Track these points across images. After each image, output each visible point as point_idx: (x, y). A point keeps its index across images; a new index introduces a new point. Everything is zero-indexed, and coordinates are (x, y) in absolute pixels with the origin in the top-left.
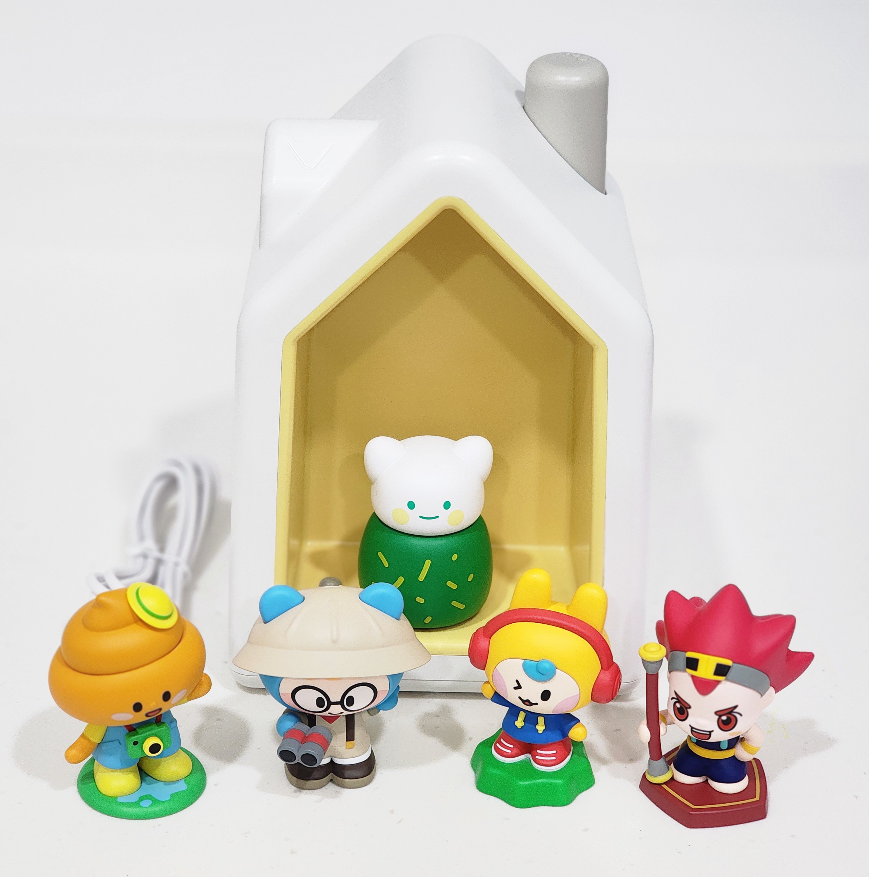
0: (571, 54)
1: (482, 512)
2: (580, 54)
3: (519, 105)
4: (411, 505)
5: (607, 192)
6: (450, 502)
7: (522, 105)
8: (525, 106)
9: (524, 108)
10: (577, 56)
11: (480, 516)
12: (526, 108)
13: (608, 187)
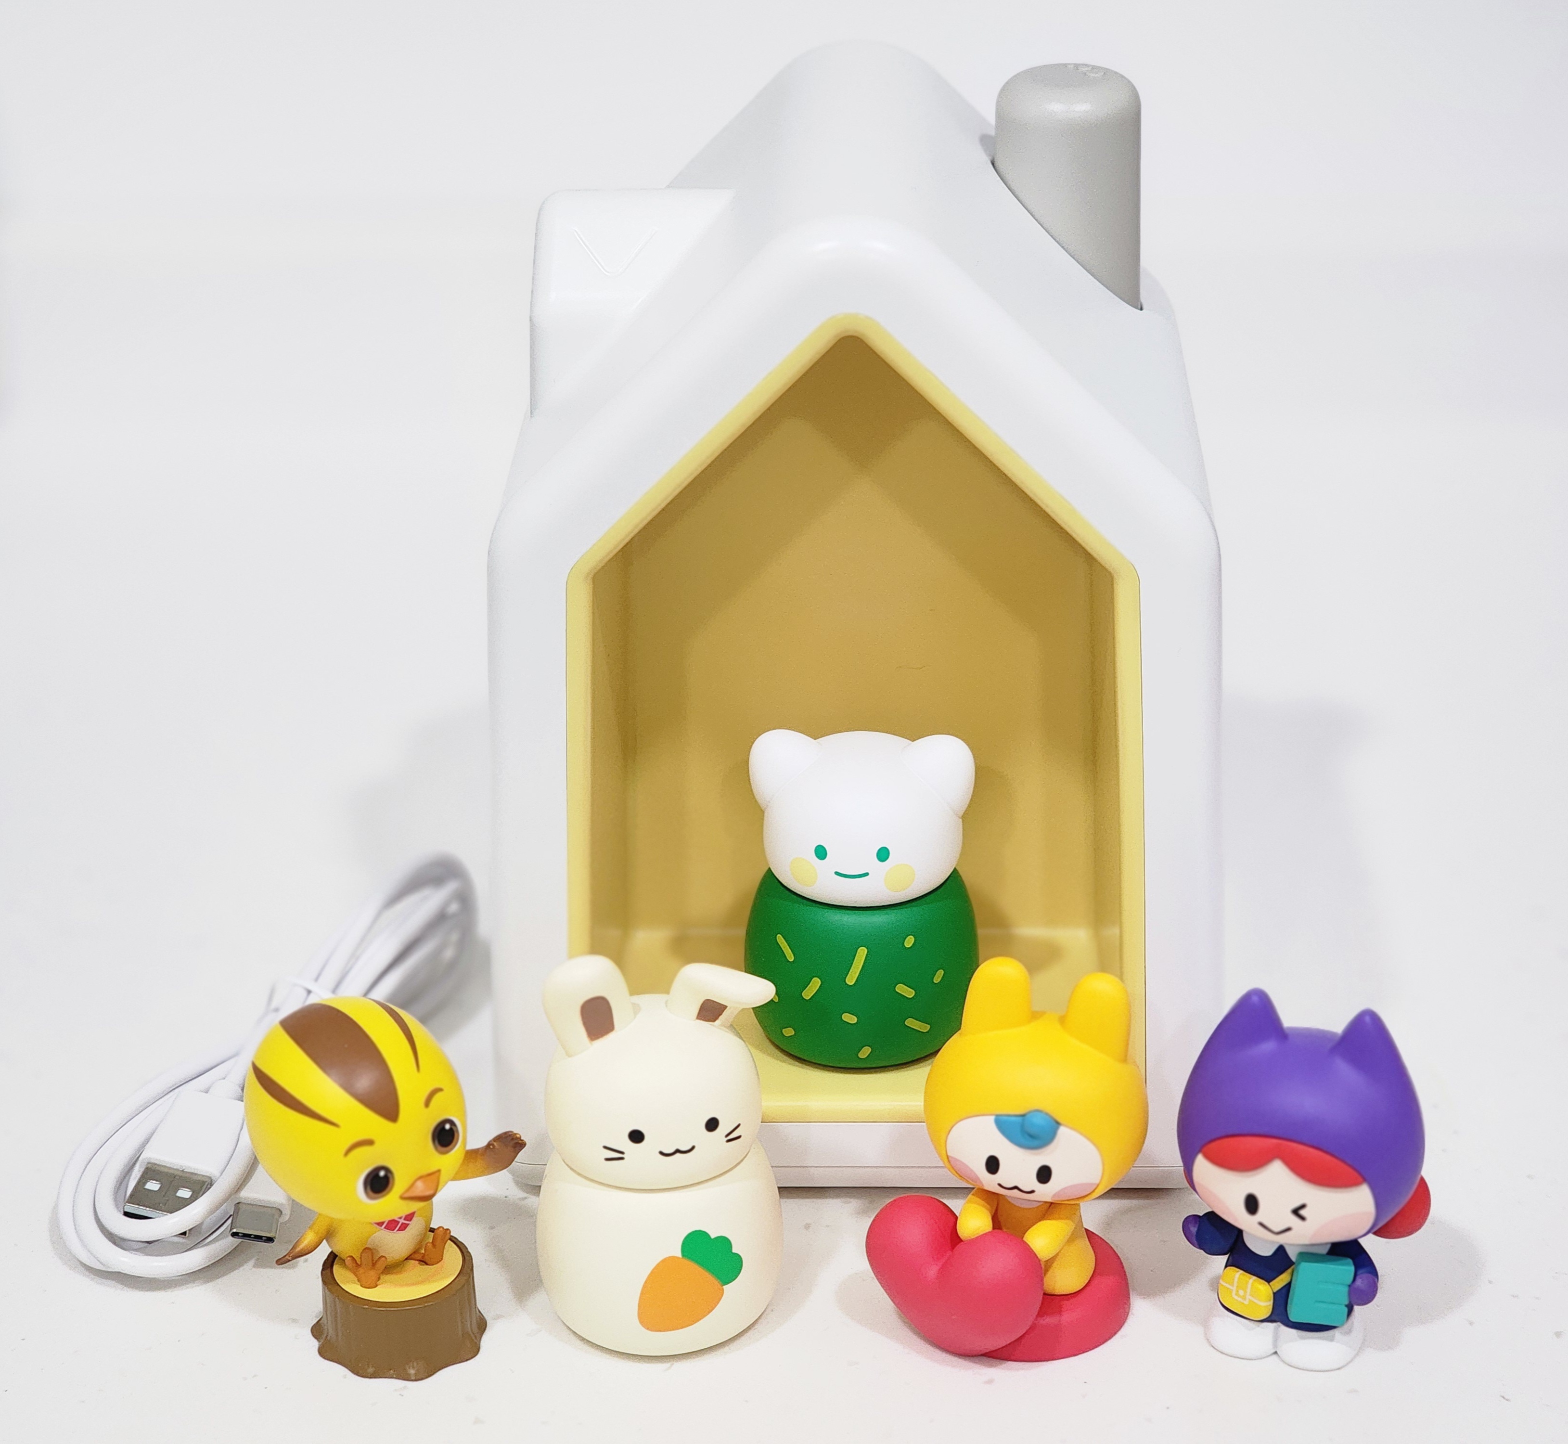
0: (1077, 66)
1: (957, 865)
2: (1090, 65)
3: (986, 160)
4: (821, 853)
5: (1144, 307)
6: (888, 850)
7: (991, 158)
8: (995, 160)
9: (993, 164)
10: (1085, 69)
11: (955, 869)
12: (997, 164)
13: (1144, 297)
